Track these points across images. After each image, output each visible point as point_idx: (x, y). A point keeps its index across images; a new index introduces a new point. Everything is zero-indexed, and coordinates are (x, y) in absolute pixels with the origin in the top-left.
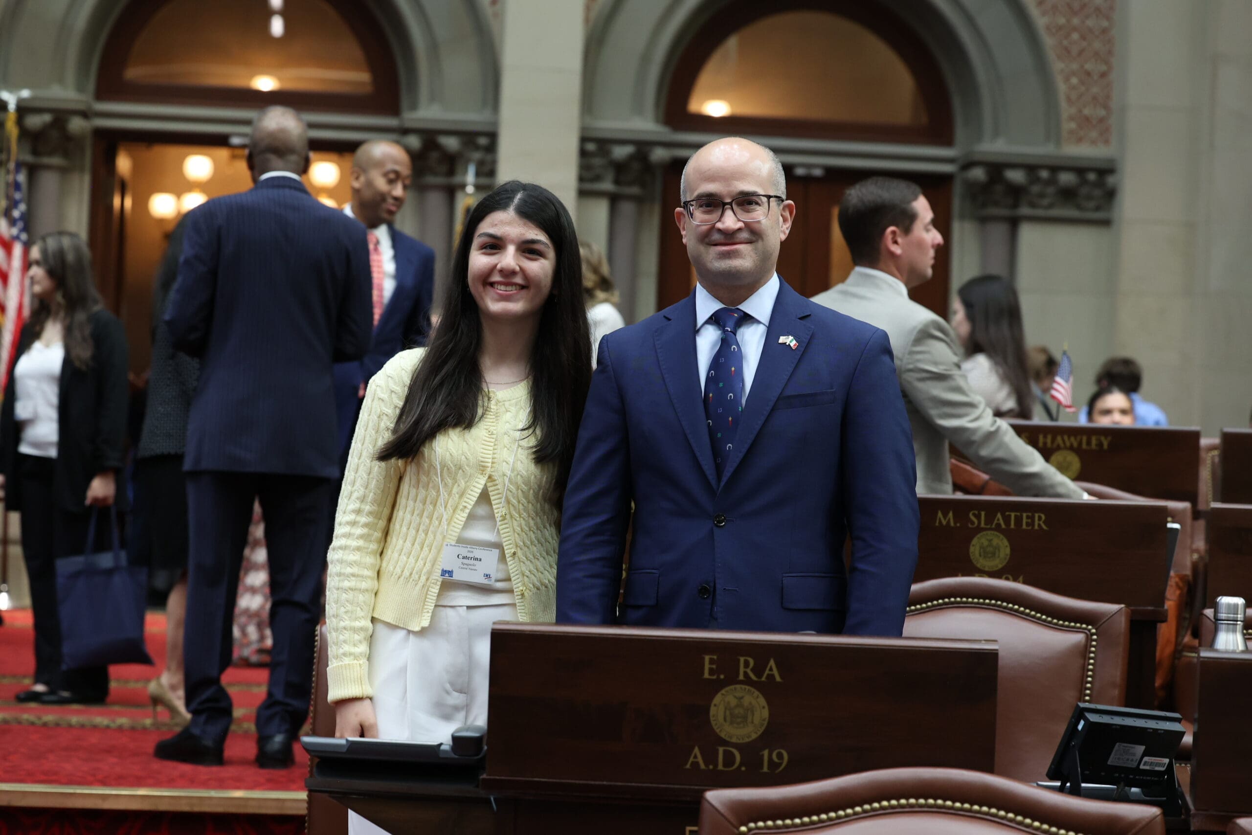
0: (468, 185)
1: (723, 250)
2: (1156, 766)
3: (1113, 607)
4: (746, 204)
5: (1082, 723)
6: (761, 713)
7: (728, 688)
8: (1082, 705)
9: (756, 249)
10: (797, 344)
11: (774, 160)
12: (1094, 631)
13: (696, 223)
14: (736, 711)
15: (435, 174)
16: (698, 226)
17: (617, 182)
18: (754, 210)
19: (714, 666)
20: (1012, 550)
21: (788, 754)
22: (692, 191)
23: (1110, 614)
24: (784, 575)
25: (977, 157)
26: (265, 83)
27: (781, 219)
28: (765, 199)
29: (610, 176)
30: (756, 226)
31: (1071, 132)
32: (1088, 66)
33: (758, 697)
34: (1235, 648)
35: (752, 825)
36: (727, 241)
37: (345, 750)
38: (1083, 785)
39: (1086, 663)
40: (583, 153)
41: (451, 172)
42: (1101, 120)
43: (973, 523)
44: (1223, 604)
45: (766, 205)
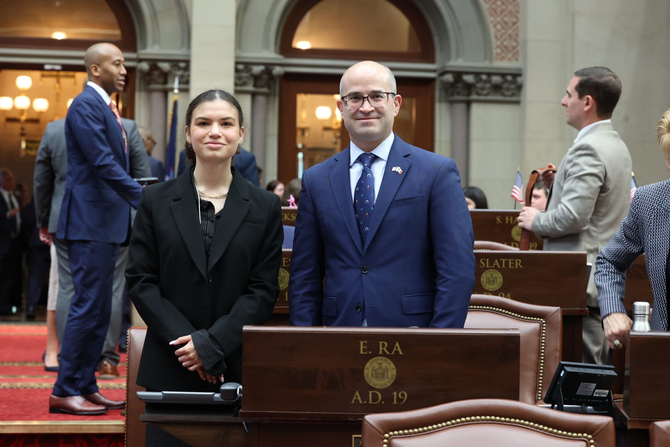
0: (175, 89)
1: (364, 122)
2: (602, 394)
3: (554, 309)
4: (375, 97)
5: (563, 372)
6: (392, 372)
7: (374, 359)
8: (562, 362)
9: (381, 122)
10: (402, 171)
11: (389, 73)
12: (544, 321)
13: (348, 108)
14: (379, 371)
15: (157, 83)
16: (350, 110)
17: (255, 86)
18: (380, 100)
19: (366, 347)
20: (503, 279)
21: (407, 393)
22: (346, 91)
23: (552, 312)
24: (403, 296)
25: (448, 69)
26: (59, 35)
27: (394, 105)
28: (385, 95)
29: (252, 82)
30: (381, 110)
31: (498, 54)
32: (506, 19)
33: (390, 363)
34: (645, 330)
35: (391, 433)
36: (366, 118)
37: (161, 398)
38: (565, 406)
39: (541, 339)
40: (237, 70)
41: (165, 82)
42: (514, 48)
43: (482, 265)
44: (638, 306)
45: (386, 98)
